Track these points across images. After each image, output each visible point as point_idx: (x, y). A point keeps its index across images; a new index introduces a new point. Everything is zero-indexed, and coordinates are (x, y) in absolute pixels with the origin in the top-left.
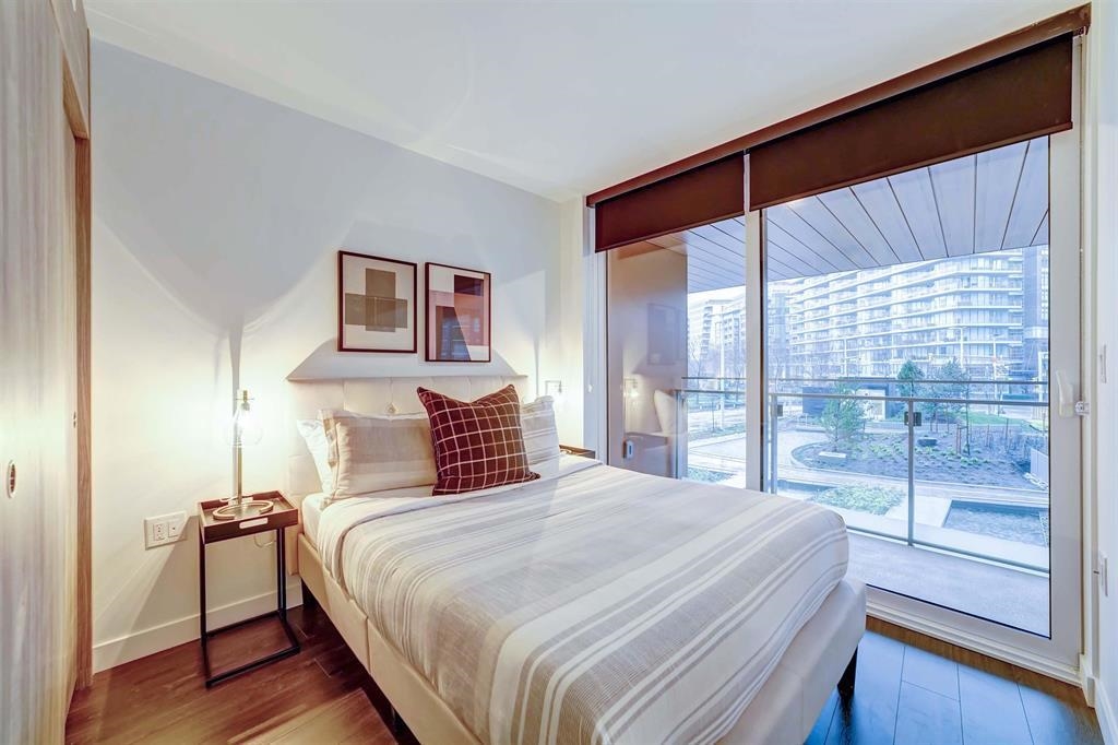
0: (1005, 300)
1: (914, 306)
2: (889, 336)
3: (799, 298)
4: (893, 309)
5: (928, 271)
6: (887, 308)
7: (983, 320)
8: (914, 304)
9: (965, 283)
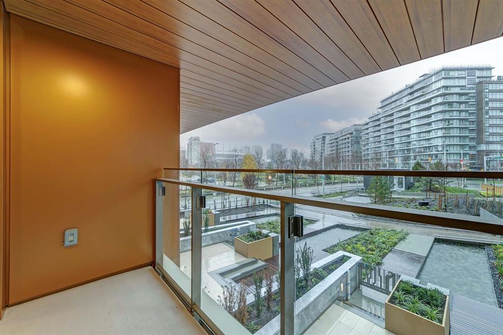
0: (467, 131)
1: (422, 135)
2: (410, 149)
3: (366, 132)
4: (412, 136)
5: (429, 118)
6: (409, 136)
7: (456, 141)
8: (422, 134)
9: (447, 123)
